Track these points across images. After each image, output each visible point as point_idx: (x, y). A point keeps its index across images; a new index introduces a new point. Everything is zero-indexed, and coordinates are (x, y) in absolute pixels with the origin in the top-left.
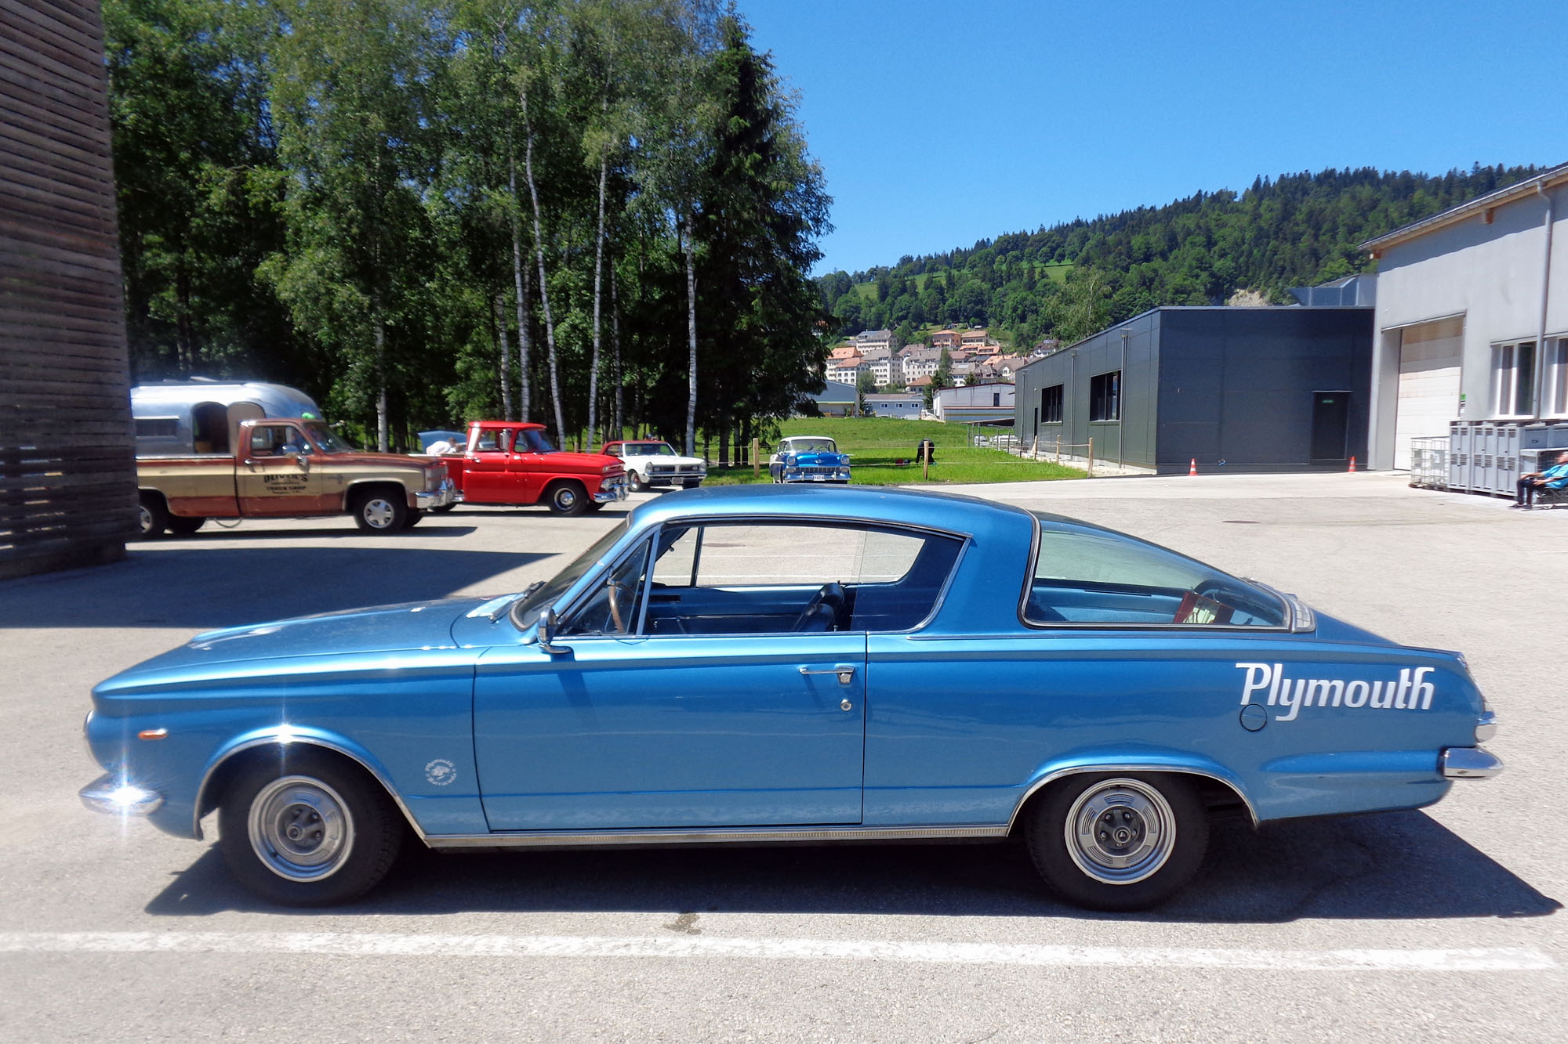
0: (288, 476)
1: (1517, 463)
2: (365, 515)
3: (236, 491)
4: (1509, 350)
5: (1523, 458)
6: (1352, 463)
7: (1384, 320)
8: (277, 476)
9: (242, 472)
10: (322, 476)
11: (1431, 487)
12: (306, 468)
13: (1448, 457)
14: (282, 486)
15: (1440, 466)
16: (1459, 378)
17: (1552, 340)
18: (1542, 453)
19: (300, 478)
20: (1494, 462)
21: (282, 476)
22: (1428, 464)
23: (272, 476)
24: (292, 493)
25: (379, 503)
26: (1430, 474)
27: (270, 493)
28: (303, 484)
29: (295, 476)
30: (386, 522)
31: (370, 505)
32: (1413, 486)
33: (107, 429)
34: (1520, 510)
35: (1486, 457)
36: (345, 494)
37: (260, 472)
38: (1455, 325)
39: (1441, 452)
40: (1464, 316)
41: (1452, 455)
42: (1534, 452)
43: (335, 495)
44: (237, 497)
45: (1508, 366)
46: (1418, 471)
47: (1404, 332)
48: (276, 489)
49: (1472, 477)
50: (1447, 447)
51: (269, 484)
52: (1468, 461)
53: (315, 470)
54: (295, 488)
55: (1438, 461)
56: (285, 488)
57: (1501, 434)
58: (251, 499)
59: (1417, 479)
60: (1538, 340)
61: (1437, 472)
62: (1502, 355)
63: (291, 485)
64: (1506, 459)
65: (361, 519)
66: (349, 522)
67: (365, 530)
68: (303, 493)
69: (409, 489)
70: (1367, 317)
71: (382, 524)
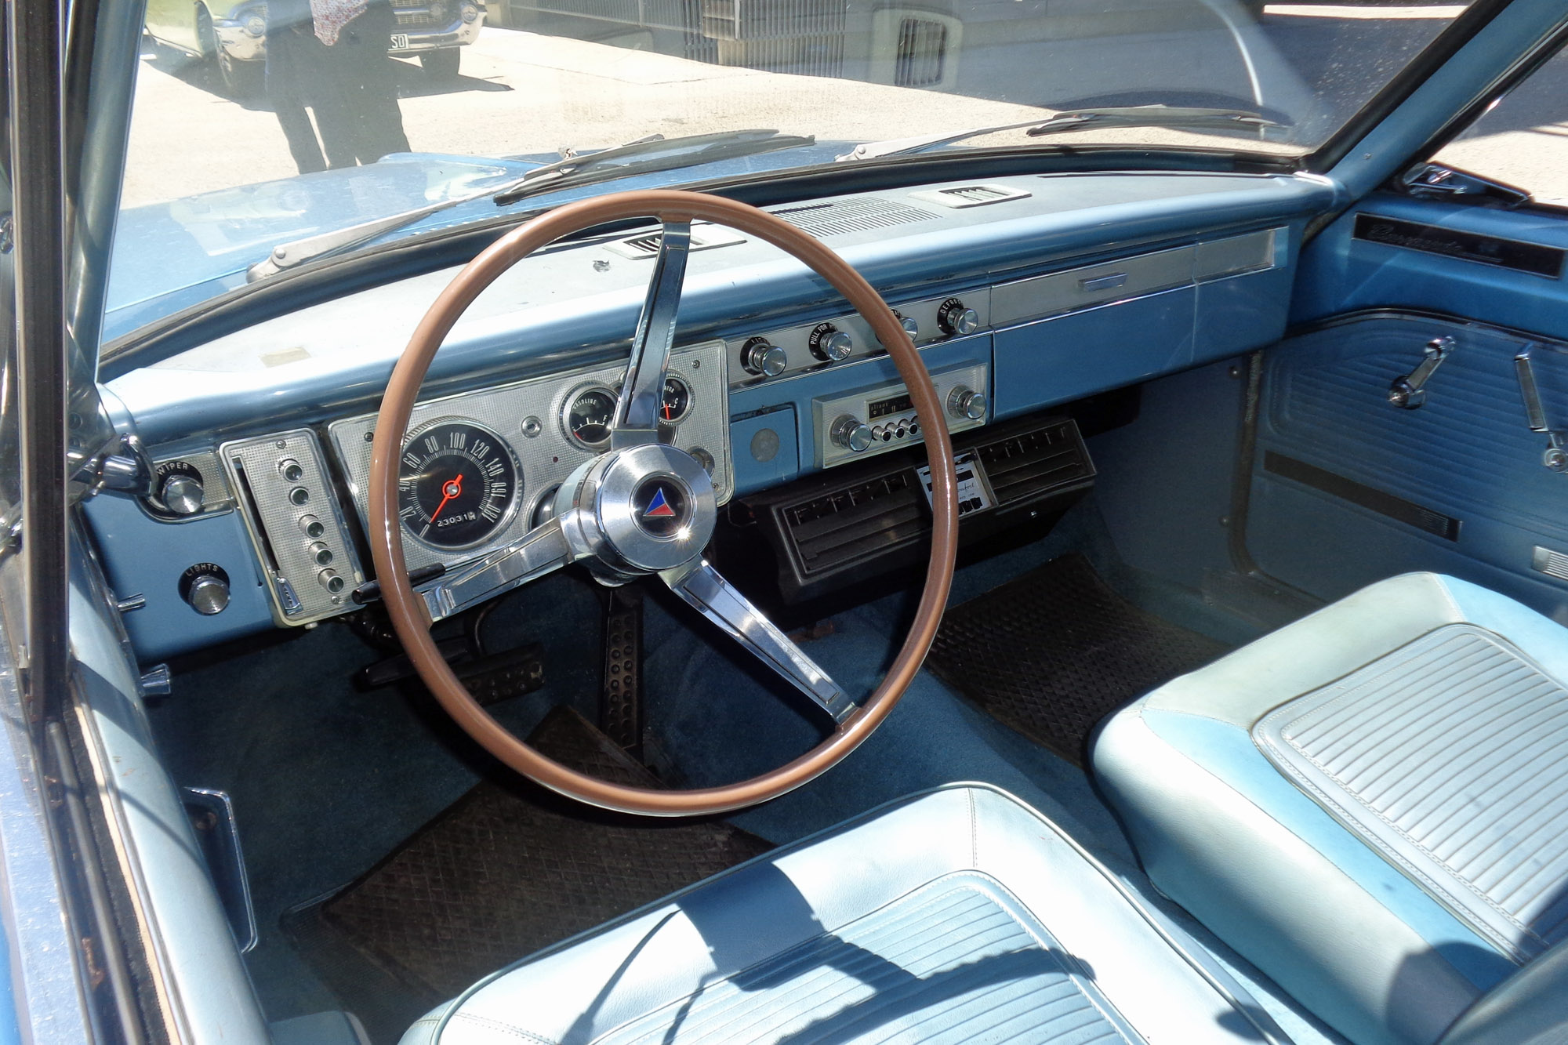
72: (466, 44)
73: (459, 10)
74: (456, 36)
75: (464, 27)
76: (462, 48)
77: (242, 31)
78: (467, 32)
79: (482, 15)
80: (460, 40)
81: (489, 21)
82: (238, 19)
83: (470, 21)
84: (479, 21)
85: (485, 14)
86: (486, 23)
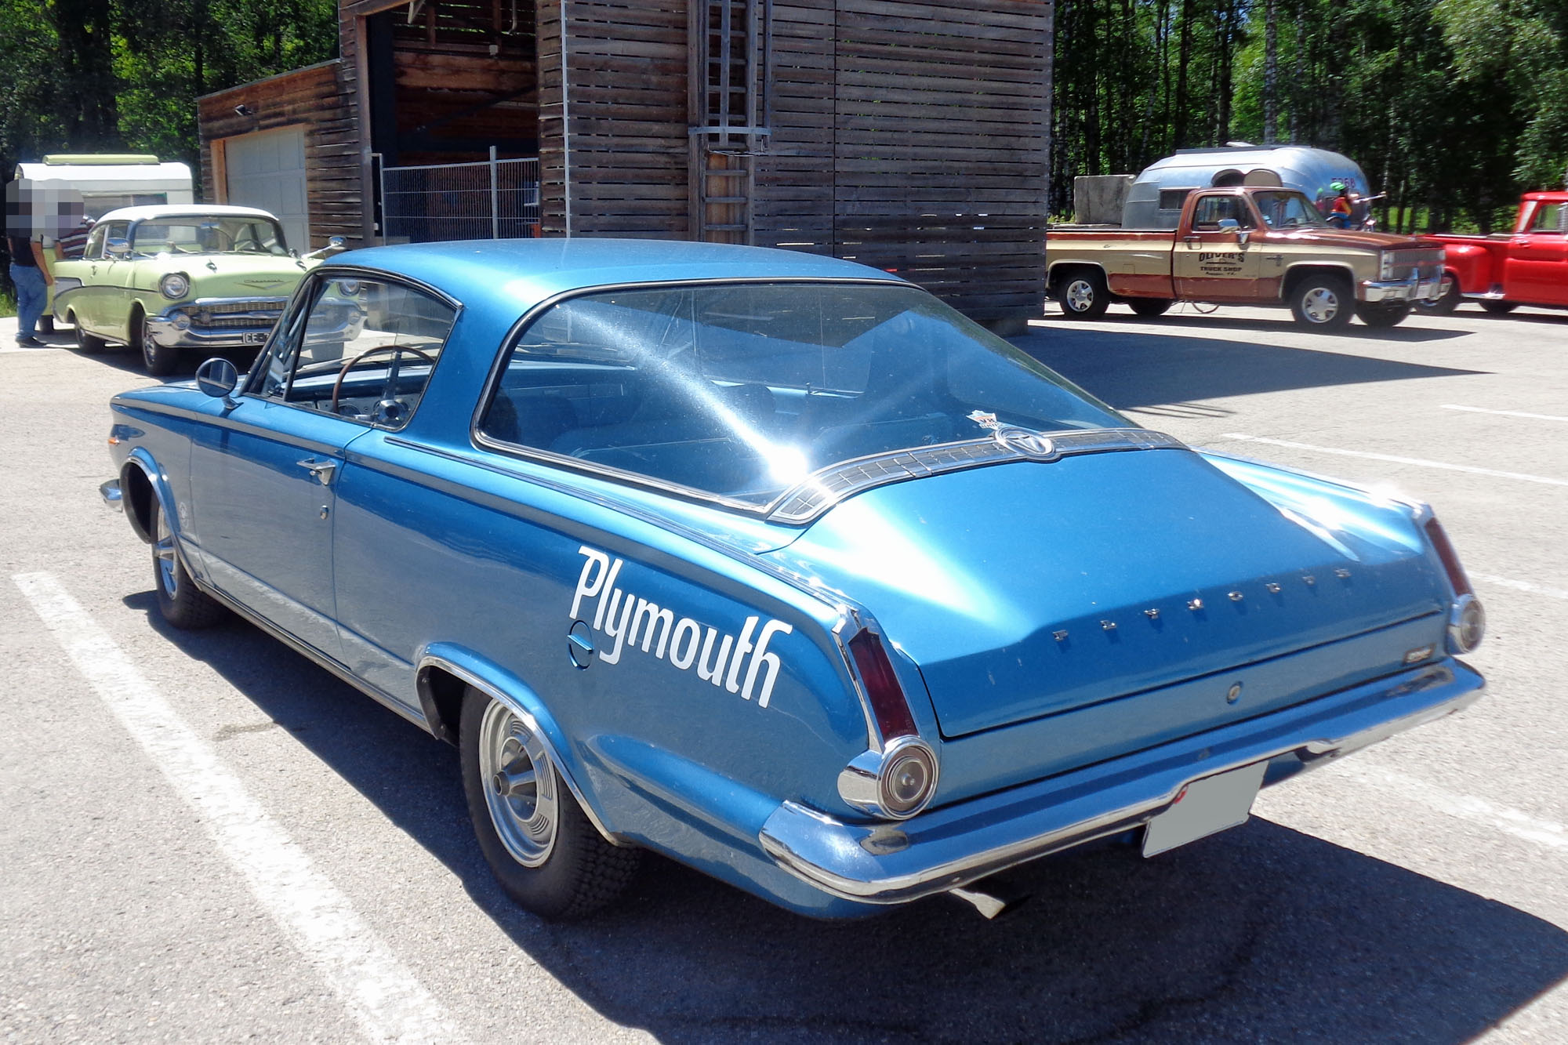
0: (1224, 254)
2: (1304, 306)
3: (1172, 271)
8: (1212, 254)
9: (1181, 248)
10: (1260, 256)
12: (1244, 246)
14: (1216, 266)
19: (1236, 257)
21: (1218, 255)
23: (1208, 254)
24: (1226, 275)
25: (1322, 292)
27: (1203, 274)
28: (1239, 265)
29: (1231, 255)
30: (1327, 316)
31: (1309, 294)
33: (1011, 198)
36: (1283, 278)
37: (1197, 248)
43: (1272, 279)
44: (1171, 277)
48: (1211, 269)
51: (1203, 264)
53: (1254, 249)
54: (1230, 269)
56: (1219, 269)
58: (1184, 279)
63: (1226, 266)
65: (1297, 313)
66: (1285, 315)
67: (1302, 325)
68: (1238, 275)
69: (1357, 277)
71: (1322, 317)
72: (349, 340)
73: (347, 314)
74: (342, 333)
75: (349, 327)
76: (346, 343)
77: (170, 325)
78: (351, 331)
79: (364, 318)
80: (345, 337)
81: (370, 324)
82: (168, 316)
83: (354, 322)
84: (361, 324)
85: (366, 318)
86: (367, 326)
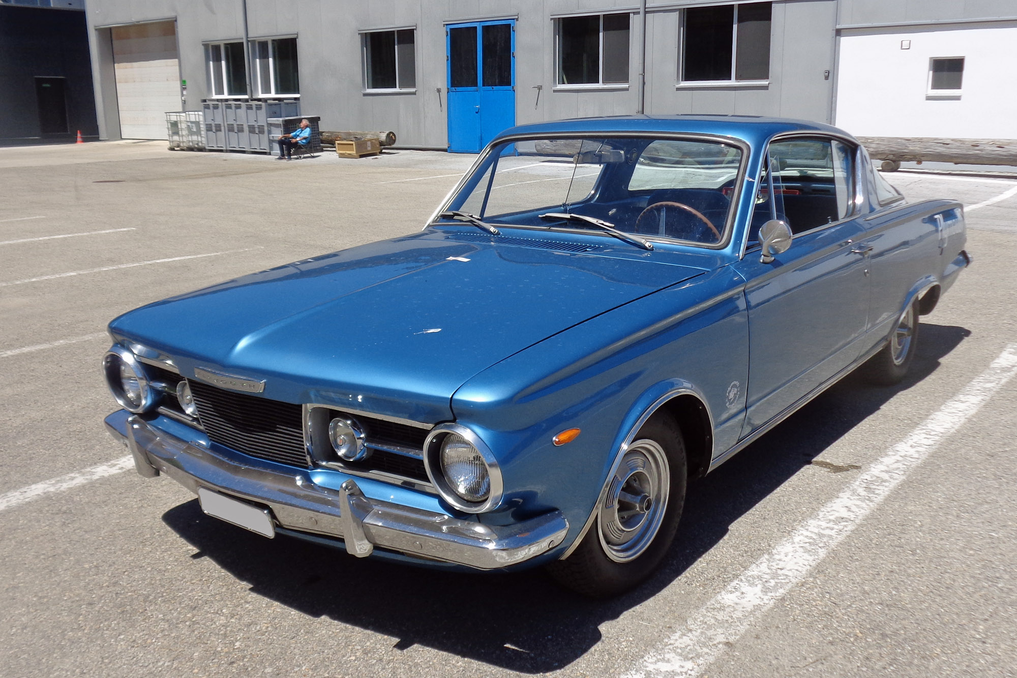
1: (266, 128)
4: (216, 48)
5: (270, 125)
6: (79, 135)
7: (95, 20)
11: (191, 149)
13: (203, 127)
15: (198, 133)
16: (177, 68)
17: (253, 42)
18: (286, 121)
20: (246, 129)
22: (185, 132)
26: (186, 139)
32: (172, 149)
34: (284, 161)
35: (238, 125)
38: (169, 28)
39: (197, 123)
40: (176, 21)
41: (207, 125)
42: (280, 120)
45: (217, 59)
46: (176, 138)
47: (113, 31)
49: (227, 140)
50: (201, 118)
52: (222, 128)
55: (195, 130)
57: (249, 108)
59: (175, 144)
60: (244, 41)
61: (195, 138)
62: (213, 51)
64: (256, 126)
70: (78, 18)
